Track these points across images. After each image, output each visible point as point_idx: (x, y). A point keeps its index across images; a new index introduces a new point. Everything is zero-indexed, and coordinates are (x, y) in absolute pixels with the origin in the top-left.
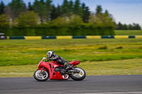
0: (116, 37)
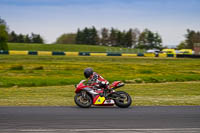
0: (11, 52)
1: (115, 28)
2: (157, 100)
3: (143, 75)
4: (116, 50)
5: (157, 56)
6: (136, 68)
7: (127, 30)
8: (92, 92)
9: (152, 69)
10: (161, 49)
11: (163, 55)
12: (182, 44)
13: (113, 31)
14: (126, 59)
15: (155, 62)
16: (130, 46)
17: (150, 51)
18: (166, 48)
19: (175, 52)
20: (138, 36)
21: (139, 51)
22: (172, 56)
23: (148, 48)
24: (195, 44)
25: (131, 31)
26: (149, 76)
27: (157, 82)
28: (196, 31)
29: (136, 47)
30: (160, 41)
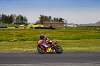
1: (4, 14)
2: (25, 50)
3: (18, 38)
4: (4, 25)
5: (25, 28)
6: (15, 34)
7: (10, 15)
8: (45, 46)
9: (22, 35)
10: (27, 24)
11: (28, 28)
12: (38, 22)
13: (3, 15)
14: (9, 30)
15: (24, 31)
16: (12, 23)
17: (21, 25)
18: (29, 24)
19: (34, 26)
20: (15, 18)
21: (16, 25)
22: (33, 28)
23: (20, 24)
24: (44, 22)
25: (12, 15)
26: (21, 38)
27: (25, 41)
28: (44, 16)
29: (14, 24)
30: (26, 21)
